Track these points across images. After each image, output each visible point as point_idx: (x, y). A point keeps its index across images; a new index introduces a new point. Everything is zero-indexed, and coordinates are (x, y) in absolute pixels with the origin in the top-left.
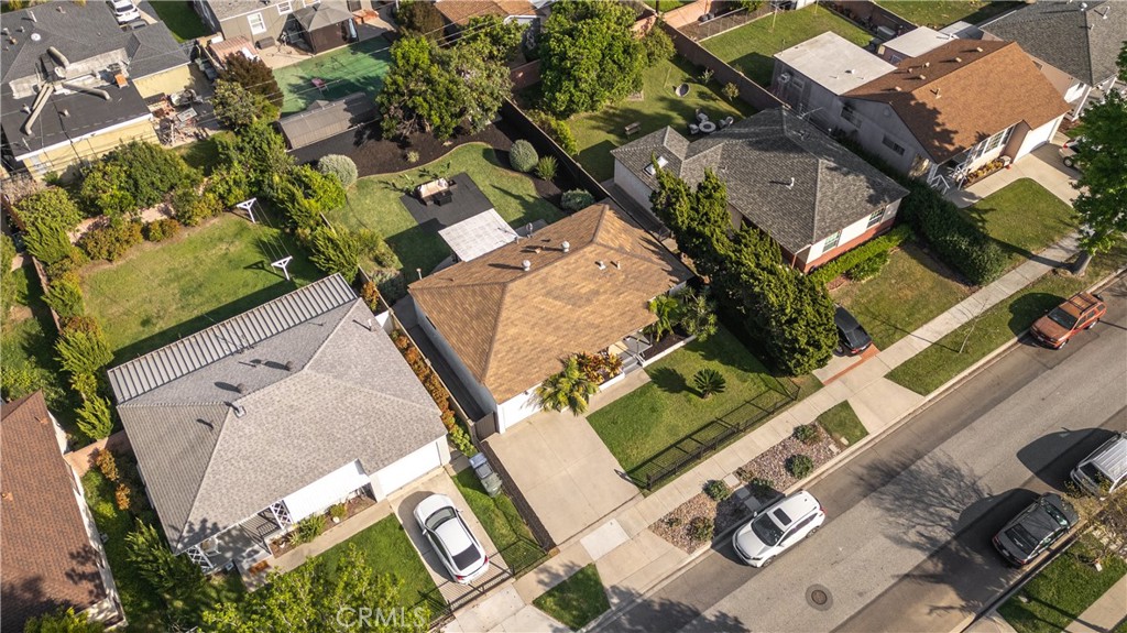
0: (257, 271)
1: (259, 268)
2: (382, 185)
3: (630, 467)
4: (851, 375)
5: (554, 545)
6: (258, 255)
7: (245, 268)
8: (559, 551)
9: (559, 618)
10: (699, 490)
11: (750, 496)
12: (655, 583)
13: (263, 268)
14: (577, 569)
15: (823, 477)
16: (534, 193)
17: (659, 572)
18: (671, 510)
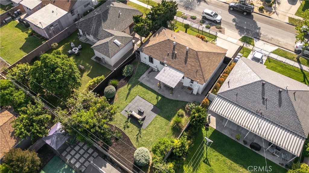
0: (209, 160)
1: (207, 160)
2: (139, 139)
3: (214, 39)
6: (201, 165)
7: (210, 166)
8: (241, 45)
9: (253, 42)
10: (210, 29)
12: (235, 32)
13: (207, 159)
14: (242, 42)
16: (126, 86)
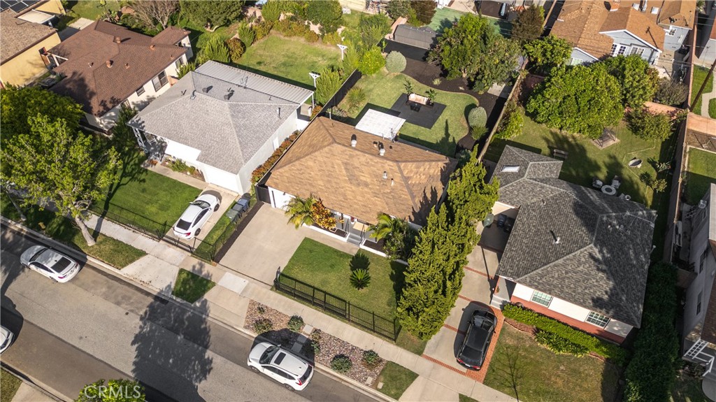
2: (405, 83)
3: (285, 273)
4: (444, 370)
5: (218, 262)
8: (215, 266)
9: (177, 284)
10: (291, 315)
11: (302, 344)
12: (218, 319)
14: (209, 279)
15: (343, 383)
16: (457, 140)
17: (226, 318)
18: (269, 306)
